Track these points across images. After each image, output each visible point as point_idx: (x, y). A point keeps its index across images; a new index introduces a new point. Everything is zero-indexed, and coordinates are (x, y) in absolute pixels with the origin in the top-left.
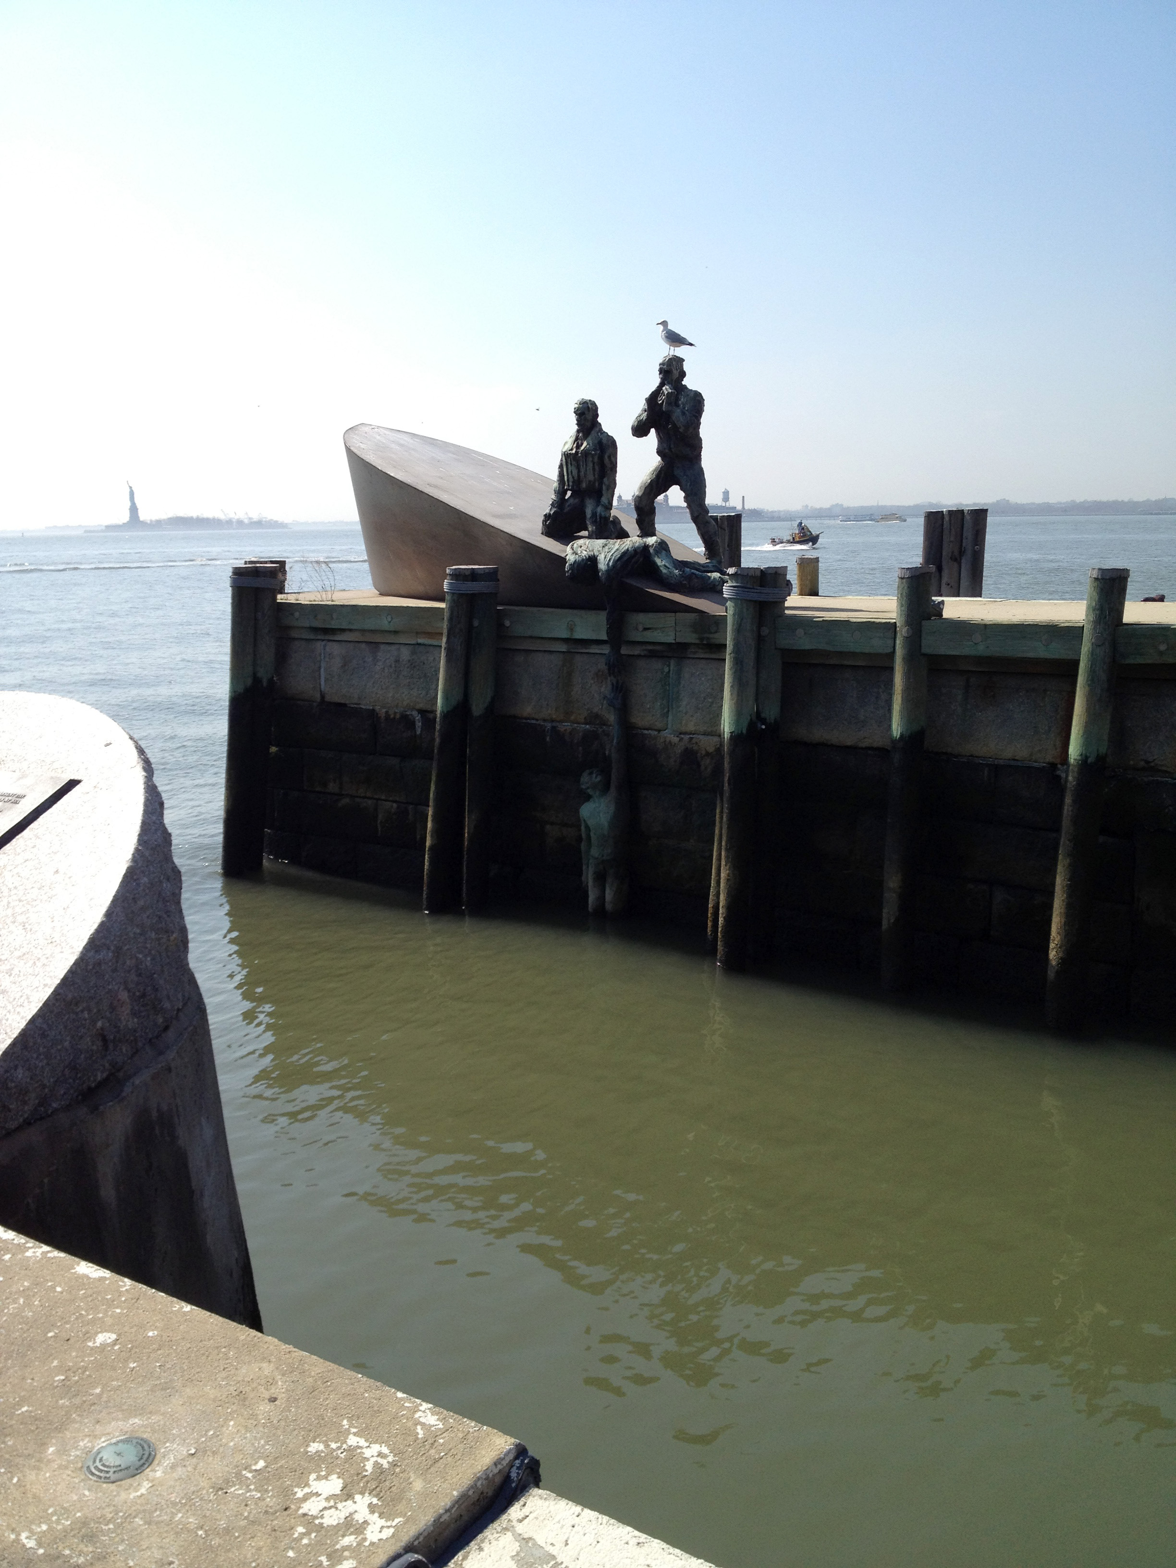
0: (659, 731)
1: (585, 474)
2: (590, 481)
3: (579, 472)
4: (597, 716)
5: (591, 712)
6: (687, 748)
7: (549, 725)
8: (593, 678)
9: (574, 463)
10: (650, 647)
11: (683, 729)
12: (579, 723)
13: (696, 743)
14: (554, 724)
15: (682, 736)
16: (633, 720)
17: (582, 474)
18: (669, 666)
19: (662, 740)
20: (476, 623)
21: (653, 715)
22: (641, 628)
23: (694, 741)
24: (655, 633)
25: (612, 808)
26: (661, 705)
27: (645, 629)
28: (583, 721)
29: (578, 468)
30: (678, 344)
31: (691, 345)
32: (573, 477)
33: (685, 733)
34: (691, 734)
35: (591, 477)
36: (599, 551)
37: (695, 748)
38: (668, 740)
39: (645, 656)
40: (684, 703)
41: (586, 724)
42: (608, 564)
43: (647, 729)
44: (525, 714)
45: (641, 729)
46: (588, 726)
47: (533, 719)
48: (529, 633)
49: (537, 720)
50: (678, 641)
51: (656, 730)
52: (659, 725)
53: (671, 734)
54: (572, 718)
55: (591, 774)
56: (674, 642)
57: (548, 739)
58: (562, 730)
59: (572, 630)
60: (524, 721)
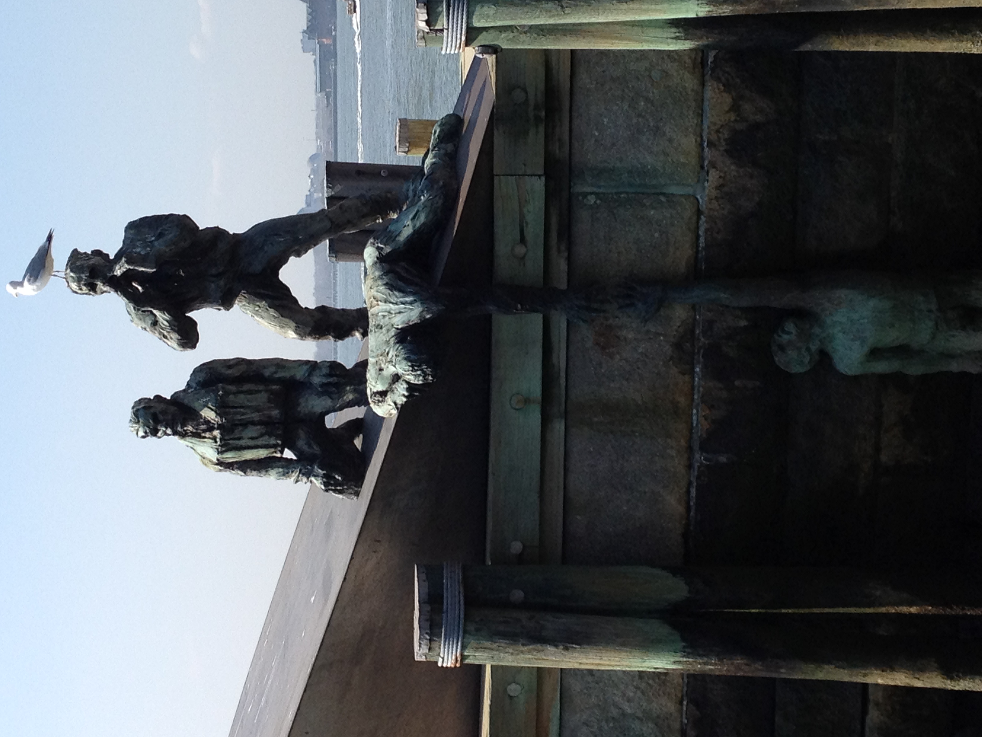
0: (699, 213)
1: (257, 409)
2: (269, 400)
3: (253, 423)
4: (678, 346)
5: (671, 358)
6: (726, 151)
7: (699, 457)
8: (611, 356)
9: (237, 434)
10: (554, 235)
11: (694, 161)
12: (693, 388)
13: (718, 131)
14: (696, 446)
15: (706, 163)
16: (682, 267)
17: (255, 416)
18: (585, 195)
19: (715, 205)
20: (518, 595)
21: (672, 225)
22: (520, 250)
23: (714, 137)
24: (529, 218)
25: (842, 294)
26: (654, 208)
27: (523, 240)
28: (687, 378)
29: (245, 424)
30: (48, 259)
31: (50, 238)
32: (262, 435)
33: (701, 158)
34: (701, 145)
35: (261, 398)
36: (388, 331)
37: (726, 134)
38: (714, 193)
39: (569, 250)
40: (649, 159)
41: (692, 373)
42: (411, 303)
43: (698, 237)
44: (681, 509)
45: (697, 252)
46: (697, 370)
47: (688, 492)
48: (534, 497)
49: (690, 484)
50: (541, 172)
51: (699, 219)
52: (688, 212)
53: (704, 188)
54: (682, 400)
55: (782, 348)
56: (543, 178)
57: (723, 459)
58: (706, 425)
59: (527, 401)
60: (692, 514)
